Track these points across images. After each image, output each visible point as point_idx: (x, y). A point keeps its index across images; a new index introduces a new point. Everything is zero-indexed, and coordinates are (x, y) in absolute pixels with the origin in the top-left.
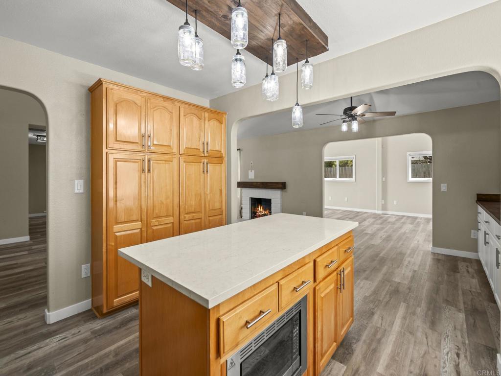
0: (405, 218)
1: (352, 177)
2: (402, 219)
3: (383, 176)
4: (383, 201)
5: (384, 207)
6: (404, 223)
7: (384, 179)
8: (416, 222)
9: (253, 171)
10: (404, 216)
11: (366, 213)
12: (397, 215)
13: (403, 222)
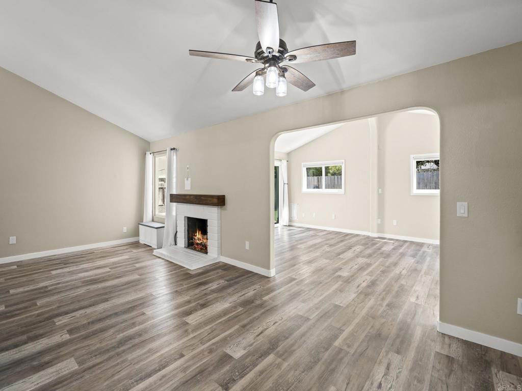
0: (407, 244)
1: (341, 188)
2: (401, 246)
3: (379, 188)
4: (380, 220)
5: (381, 229)
6: (403, 255)
7: (380, 190)
8: (421, 252)
9: (189, 179)
10: (405, 242)
11: (357, 235)
12: (397, 240)
13: (401, 253)
